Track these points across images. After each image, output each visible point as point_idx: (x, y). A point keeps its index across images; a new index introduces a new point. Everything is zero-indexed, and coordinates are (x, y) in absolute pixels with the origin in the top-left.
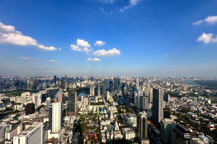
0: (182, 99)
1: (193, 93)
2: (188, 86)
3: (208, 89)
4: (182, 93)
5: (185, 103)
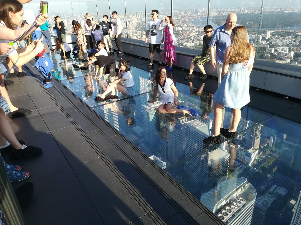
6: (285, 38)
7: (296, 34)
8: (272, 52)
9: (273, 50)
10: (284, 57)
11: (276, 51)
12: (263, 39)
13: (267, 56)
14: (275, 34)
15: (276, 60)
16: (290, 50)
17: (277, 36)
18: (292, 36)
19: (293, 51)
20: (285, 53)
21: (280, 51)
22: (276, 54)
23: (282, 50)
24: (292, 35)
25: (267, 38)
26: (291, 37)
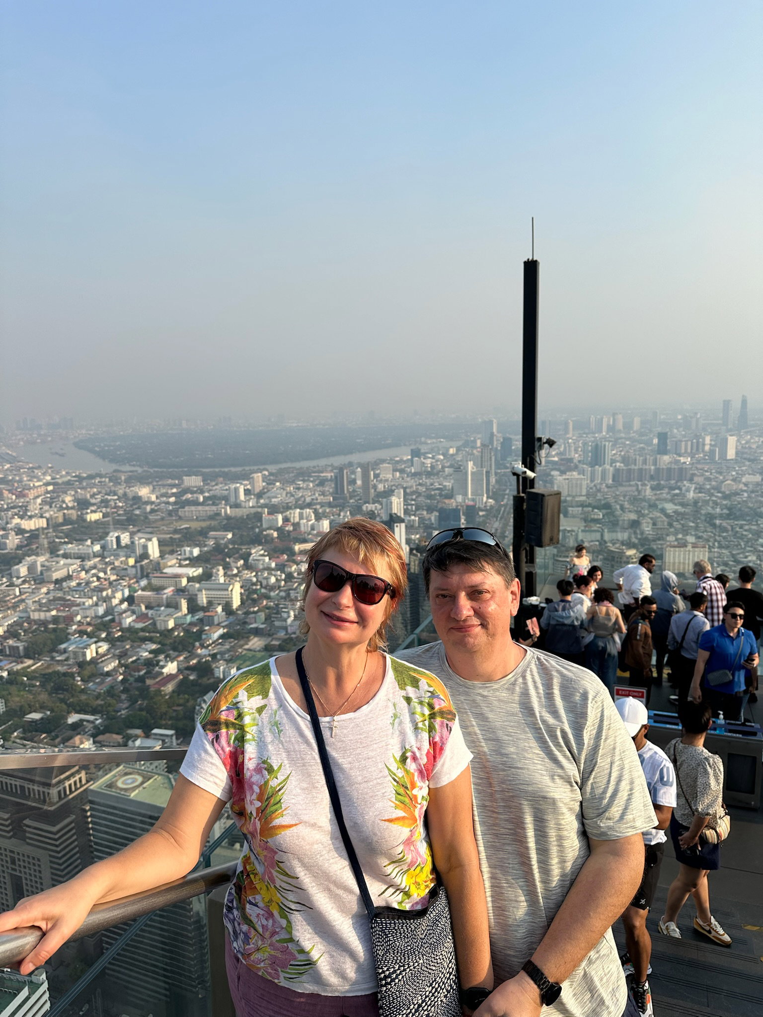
0: (23, 570)
1: (81, 518)
2: (48, 478)
3: (143, 480)
4: (20, 531)
5: (44, 590)
6: (299, 489)
7: (319, 476)
8: (279, 525)
9: (280, 518)
10: (309, 534)
11: (286, 520)
12: (247, 492)
13: (267, 535)
14: (274, 480)
15: (295, 544)
16: (318, 518)
17: (278, 484)
18: (312, 482)
19: (326, 517)
20: (310, 523)
21: (297, 520)
22: (290, 528)
23: (301, 517)
24: (312, 479)
25: (257, 490)
26: (311, 485)
